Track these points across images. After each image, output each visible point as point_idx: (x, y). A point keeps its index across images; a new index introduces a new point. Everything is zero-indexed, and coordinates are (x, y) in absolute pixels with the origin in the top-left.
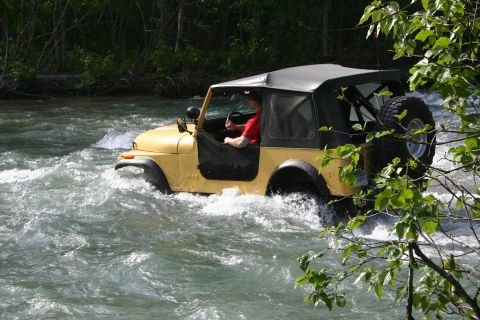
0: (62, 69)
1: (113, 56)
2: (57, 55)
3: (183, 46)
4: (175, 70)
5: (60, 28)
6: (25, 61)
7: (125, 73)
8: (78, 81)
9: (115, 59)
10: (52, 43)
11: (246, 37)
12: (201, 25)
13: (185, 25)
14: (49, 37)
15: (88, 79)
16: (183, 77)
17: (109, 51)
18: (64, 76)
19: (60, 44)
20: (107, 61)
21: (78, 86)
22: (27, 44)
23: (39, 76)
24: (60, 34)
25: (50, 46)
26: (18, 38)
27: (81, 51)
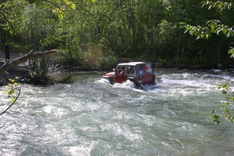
2: (153, 59)
3: (183, 57)
4: (181, 63)
5: (154, 52)
7: (169, 64)
11: (199, 56)
12: (188, 53)
13: (184, 52)
14: (152, 55)
15: (160, 64)
16: (183, 65)
17: (166, 58)
19: (154, 56)
20: (165, 61)
22: (147, 56)
24: (154, 54)
27: (159, 58)
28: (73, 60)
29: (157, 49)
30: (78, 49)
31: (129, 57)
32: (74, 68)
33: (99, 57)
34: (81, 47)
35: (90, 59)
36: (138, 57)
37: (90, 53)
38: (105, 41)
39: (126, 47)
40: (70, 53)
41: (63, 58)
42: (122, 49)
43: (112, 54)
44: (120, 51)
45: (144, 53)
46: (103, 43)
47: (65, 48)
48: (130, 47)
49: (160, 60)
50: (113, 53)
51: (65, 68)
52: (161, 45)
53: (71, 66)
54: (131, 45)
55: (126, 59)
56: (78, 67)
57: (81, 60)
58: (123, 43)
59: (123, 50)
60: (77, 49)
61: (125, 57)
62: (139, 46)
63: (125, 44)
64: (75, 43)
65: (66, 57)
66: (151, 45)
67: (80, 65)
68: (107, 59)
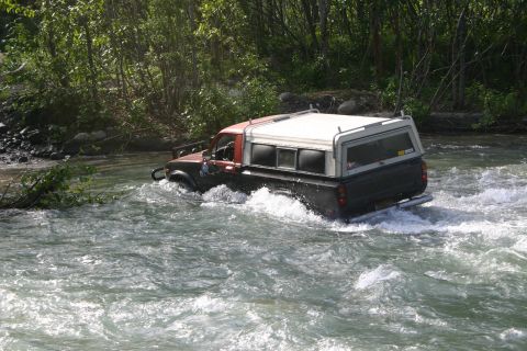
0: (458, 107)
1: (516, 94)
2: (454, 90)
5: (458, 62)
6: (419, 97)
8: (476, 120)
9: (519, 97)
10: (450, 78)
14: (445, 72)
15: (487, 118)
17: (512, 88)
18: (461, 115)
19: (458, 79)
20: (508, 100)
21: (475, 126)
22: (422, 79)
23: (433, 114)
24: (458, 69)
25: (447, 82)
26: (413, 72)
27: (481, 87)
28: (76, 100)
29: (471, 46)
30: (98, 50)
31: (336, 86)
32: (80, 136)
33: (197, 86)
34: (112, 36)
35: (155, 97)
36: (383, 86)
37: (152, 69)
38: (227, 11)
39: (325, 35)
40: (59, 68)
41: (27, 90)
42: (303, 48)
43: (257, 73)
44: (295, 59)
45: (408, 67)
46: (215, 20)
47: (36, 46)
48: (340, 38)
49: (487, 96)
50: (263, 67)
51: (36, 141)
52: (492, 27)
53: (63, 129)
54: (346, 26)
55: (322, 94)
56: (99, 134)
57: (112, 98)
58: (312, 19)
59: (308, 54)
60: (91, 52)
61: (321, 87)
62: (387, 33)
63: (318, 25)
64: (82, 21)
65: (41, 85)
66: (440, 29)
67: (107, 123)
68: (234, 92)
